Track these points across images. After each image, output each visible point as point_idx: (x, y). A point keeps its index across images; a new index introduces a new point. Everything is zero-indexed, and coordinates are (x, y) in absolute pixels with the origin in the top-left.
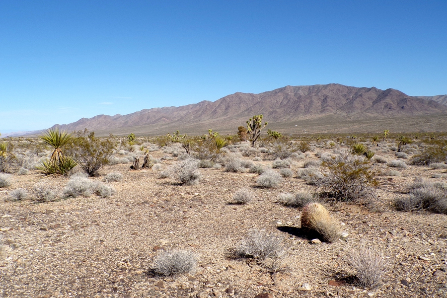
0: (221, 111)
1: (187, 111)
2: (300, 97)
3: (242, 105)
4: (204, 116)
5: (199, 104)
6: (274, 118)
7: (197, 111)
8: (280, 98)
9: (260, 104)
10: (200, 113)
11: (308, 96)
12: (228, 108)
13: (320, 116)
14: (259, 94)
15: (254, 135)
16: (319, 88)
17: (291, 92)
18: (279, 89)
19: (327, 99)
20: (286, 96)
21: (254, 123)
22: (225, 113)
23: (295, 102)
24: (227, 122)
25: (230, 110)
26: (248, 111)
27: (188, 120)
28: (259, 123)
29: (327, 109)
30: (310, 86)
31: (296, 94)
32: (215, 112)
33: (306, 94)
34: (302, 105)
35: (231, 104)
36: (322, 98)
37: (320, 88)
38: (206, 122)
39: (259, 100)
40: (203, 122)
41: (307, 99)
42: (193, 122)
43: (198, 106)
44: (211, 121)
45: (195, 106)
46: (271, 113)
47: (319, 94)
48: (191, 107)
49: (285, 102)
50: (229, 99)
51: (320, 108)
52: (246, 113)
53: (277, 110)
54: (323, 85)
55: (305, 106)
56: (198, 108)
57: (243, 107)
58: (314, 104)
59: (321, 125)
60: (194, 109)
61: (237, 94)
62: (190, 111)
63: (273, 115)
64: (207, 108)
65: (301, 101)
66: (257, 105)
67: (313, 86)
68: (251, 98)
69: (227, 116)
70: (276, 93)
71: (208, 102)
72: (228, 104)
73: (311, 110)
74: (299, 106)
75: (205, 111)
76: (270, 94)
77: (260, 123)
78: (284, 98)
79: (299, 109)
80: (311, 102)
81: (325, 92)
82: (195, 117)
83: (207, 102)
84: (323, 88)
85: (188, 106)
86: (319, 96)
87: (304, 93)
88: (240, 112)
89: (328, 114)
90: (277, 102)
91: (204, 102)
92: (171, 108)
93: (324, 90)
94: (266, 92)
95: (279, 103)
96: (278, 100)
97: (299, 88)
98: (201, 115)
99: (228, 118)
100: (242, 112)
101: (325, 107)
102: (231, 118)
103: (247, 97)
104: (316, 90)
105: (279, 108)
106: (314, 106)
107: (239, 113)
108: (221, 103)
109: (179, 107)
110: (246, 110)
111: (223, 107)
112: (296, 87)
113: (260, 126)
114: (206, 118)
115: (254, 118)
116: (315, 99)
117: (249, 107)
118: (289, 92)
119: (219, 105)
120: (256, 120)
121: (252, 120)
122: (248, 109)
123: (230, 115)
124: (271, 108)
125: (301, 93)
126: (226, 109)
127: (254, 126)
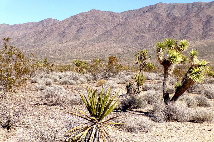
0: (71, 34)
1: (25, 31)
2: (175, 18)
3: (99, 27)
4: (48, 39)
5: (41, 22)
6: (140, 44)
7: (39, 32)
8: (149, 19)
9: (123, 26)
10: (43, 35)
11: (185, 17)
12: (80, 29)
13: (201, 43)
14: (121, 13)
15: (141, 65)
16: (200, 6)
17: (163, 12)
18: (148, 7)
19: (211, 21)
20: (157, 17)
21: (141, 56)
22: (77, 37)
23: (168, 25)
24: (79, 48)
25: (83, 32)
26: (106, 35)
27: (27, 43)
28: (145, 56)
29: (210, 35)
30: (188, 4)
31: (170, 14)
32: (63, 34)
33: (183, 15)
34: (177, 29)
35: (84, 25)
36: (205, 20)
37: (202, 7)
38: (50, 47)
39: (121, 21)
40: (47, 47)
41: (184, 20)
42: (34, 47)
43: (40, 26)
44: (58, 46)
45: (36, 24)
46: (137, 38)
47: (201, 15)
48: (31, 26)
49: (155, 25)
50: (81, 18)
51: (201, 33)
52: (104, 37)
53: (145, 35)
54: (205, 3)
55: (181, 30)
56: (40, 28)
57: (100, 30)
58: (192, 27)
59: (202, 56)
60: (35, 29)
61: (93, 12)
62: (30, 32)
63: (140, 41)
64: (52, 29)
65: (176, 24)
66: (118, 28)
67: (193, 4)
68: (111, 18)
69: (79, 40)
70: (143, 12)
71: (54, 20)
72: (81, 24)
73: (188, 35)
74: (173, 30)
75: (49, 34)
76: (135, 13)
77: (147, 56)
78: (154, 19)
79: (172, 33)
80: (189, 25)
81: (208, 12)
82: (36, 41)
83: (52, 21)
84: (206, 7)
85: (27, 24)
86: (200, 17)
87: (180, 13)
88: (96, 35)
89: (211, 41)
90: (145, 24)
91: (48, 21)
92: (3, 26)
93: (207, 9)
94: (131, 11)
95: (148, 26)
96: (146, 21)
97: (174, 6)
98: (45, 37)
99: (81, 43)
100: (99, 36)
101: (207, 32)
102: (84, 44)
103: (105, 17)
104: (196, 9)
105: (147, 32)
106: (192, 31)
107: (94, 37)
108: (72, 22)
109: (14, 26)
110: (104, 34)
111: (74, 28)
112: (170, 5)
113: (146, 58)
114: (51, 42)
115: (141, 52)
116: (194, 21)
117: (108, 29)
118: (160, 11)
119: (69, 26)
120: (144, 54)
121: (140, 54)
122: (107, 32)
123: (83, 39)
124: (137, 32)
125: (176, 12)
126: (78, 31)
127: (141, 58)
